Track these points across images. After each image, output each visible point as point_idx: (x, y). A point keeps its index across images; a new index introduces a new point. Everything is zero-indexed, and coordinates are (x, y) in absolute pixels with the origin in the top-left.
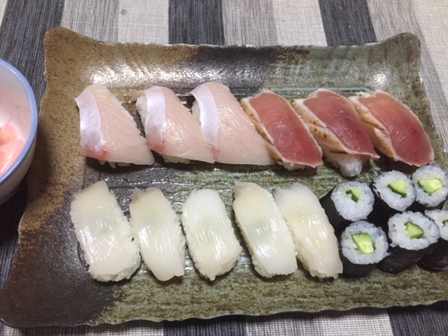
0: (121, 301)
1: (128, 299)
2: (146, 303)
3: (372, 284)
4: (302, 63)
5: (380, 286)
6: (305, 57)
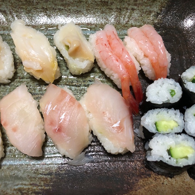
2: (145, 10)
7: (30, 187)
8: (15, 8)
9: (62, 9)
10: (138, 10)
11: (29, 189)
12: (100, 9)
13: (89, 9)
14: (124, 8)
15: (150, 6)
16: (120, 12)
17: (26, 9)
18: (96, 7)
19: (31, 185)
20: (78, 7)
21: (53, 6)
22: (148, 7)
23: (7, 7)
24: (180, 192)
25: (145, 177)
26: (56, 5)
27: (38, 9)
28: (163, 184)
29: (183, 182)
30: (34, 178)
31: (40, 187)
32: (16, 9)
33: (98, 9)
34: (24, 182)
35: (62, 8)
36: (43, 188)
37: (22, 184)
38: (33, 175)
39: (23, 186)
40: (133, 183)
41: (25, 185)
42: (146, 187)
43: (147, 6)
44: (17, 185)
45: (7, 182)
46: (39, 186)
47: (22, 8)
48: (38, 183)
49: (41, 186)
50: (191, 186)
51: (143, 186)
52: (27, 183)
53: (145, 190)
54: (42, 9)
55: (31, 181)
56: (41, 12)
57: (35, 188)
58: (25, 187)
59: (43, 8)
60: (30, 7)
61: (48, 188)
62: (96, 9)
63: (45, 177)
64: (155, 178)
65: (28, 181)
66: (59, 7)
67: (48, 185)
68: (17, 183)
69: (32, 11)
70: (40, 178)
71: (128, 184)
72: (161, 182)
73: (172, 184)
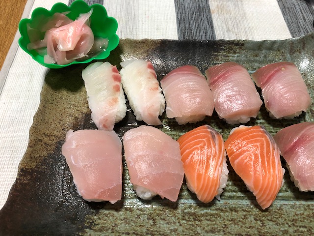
0: (91, 229)
1: (97, 227)
3: (298, 228)
4: (239, 53)
5: (306, 230)
6: (241, 48)
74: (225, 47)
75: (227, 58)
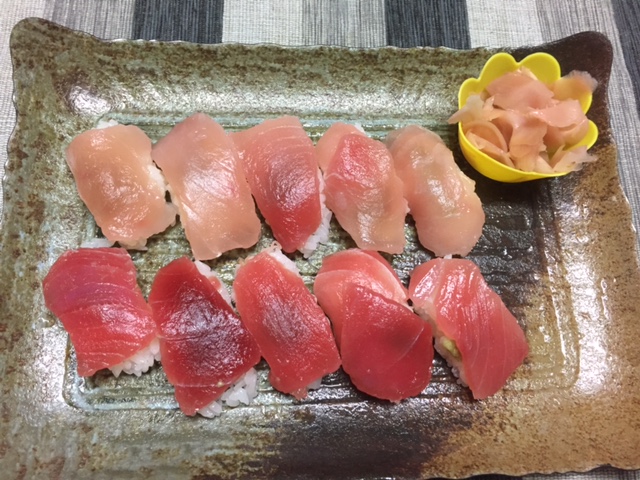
4: (208, 459)
6: (202, 471)
7: (236, 452)
8: (176, 64)
9: (279, 70)
10: (440, 73)
11: (235, 456)
12: (360, 72)
13: (336, 71)
14: (411, 70)
15: (466, 65)
16: (402, 78)
17: (199, 68)
18: (351, 67)
19: (238, 447)
20: (312, 64)
21: (260, 63)
22: (462, 69)
23: (157, 63)
24: (528, 455)
25: (462, 429)
26: (264, 60)
27: (226, 67)
28: (495, 440)
29: (534, 436)
30: (242, 433)
31: (256, 453)
32: (177, 67)
33: (355, 70)
34: (224, 443)
35: (278, 66)
36: (262, 453)
37: (220, 447)
38: (240, 429)
39: (224, 450)
40: (438, 439)
41: (226, 448)
42: (464, 449)
43: (459, 66)
44: (211, 449)
45: (191, 443)
46: (254, 450)
47: (191, 65)
48: (252, 444)
49: (259, 450)
50: (549, 444)
51: (458, 446)
52: (230, 444)
53: (462, 453)
54: (234, 67)
55: (238, 439)
56: (232, 74)
57: (247, 454)
58: (228, 453)
59: (237, 66)
60: (209, 63)
61: (273, 453)
62: (350, 70)
63: (264, 430)
64: (480, 429)
65: (231, 440)
66: (272, 65)
67: (272, 448)
68: (209, 445)
69: (212, 72)
70: (255, 434)
71: (429, 442)
72: (493, 438)
73: (513, 442)
74: (247, 471)
75: (239, 443)
